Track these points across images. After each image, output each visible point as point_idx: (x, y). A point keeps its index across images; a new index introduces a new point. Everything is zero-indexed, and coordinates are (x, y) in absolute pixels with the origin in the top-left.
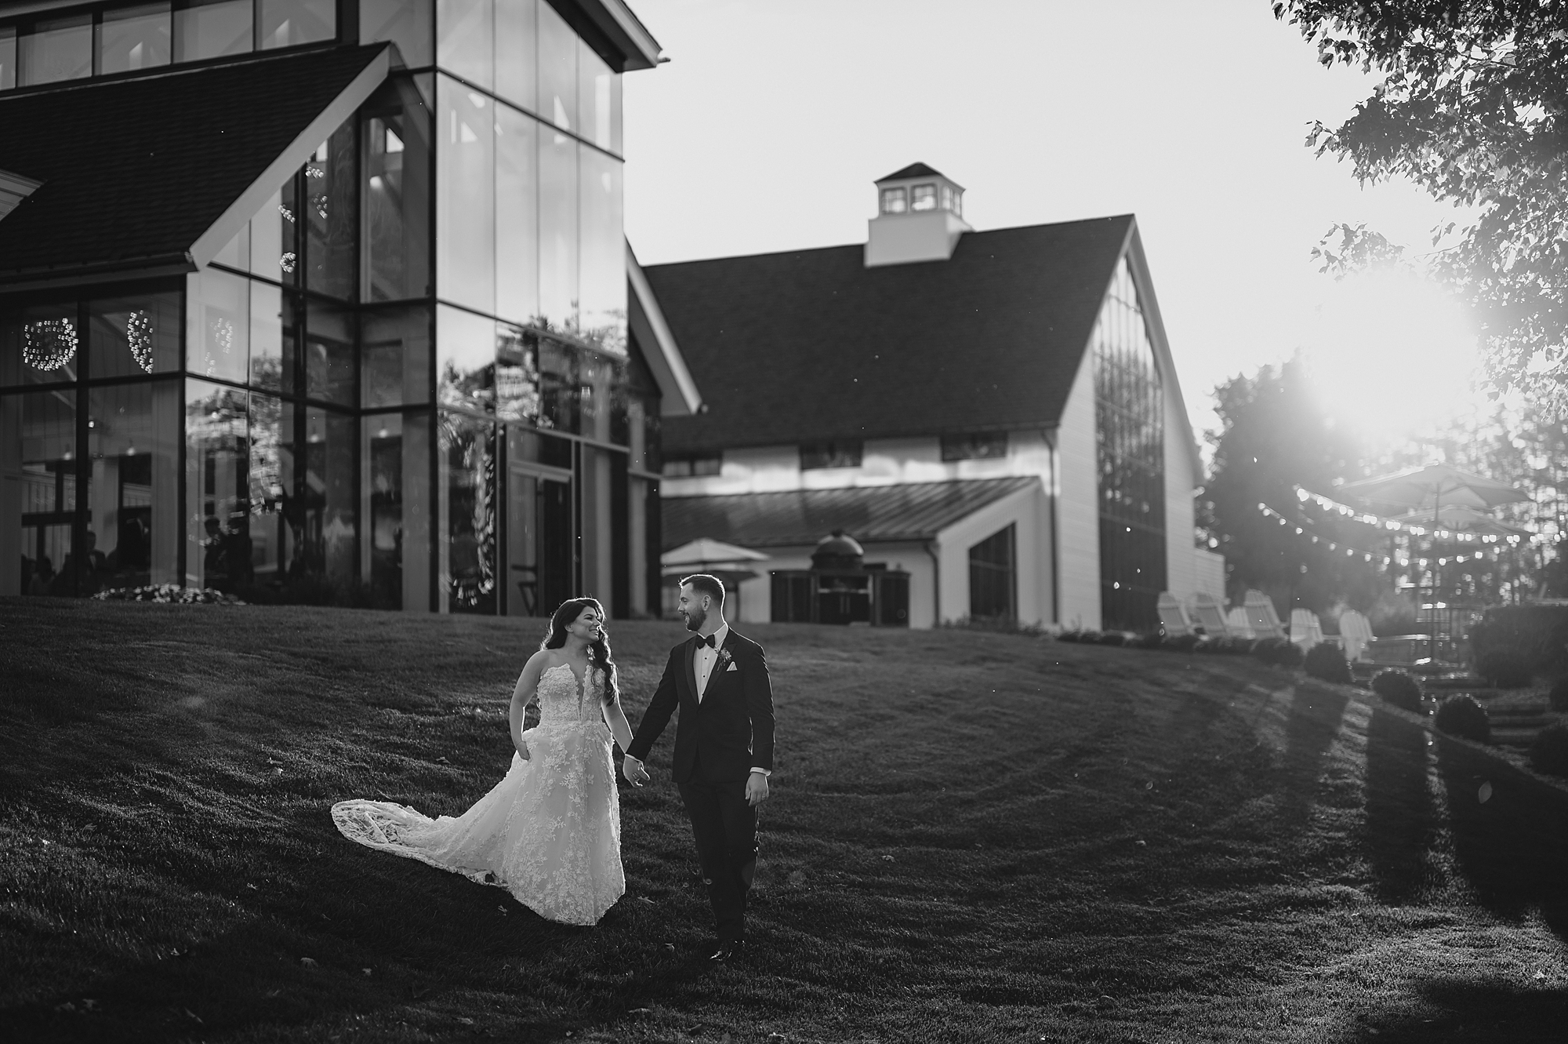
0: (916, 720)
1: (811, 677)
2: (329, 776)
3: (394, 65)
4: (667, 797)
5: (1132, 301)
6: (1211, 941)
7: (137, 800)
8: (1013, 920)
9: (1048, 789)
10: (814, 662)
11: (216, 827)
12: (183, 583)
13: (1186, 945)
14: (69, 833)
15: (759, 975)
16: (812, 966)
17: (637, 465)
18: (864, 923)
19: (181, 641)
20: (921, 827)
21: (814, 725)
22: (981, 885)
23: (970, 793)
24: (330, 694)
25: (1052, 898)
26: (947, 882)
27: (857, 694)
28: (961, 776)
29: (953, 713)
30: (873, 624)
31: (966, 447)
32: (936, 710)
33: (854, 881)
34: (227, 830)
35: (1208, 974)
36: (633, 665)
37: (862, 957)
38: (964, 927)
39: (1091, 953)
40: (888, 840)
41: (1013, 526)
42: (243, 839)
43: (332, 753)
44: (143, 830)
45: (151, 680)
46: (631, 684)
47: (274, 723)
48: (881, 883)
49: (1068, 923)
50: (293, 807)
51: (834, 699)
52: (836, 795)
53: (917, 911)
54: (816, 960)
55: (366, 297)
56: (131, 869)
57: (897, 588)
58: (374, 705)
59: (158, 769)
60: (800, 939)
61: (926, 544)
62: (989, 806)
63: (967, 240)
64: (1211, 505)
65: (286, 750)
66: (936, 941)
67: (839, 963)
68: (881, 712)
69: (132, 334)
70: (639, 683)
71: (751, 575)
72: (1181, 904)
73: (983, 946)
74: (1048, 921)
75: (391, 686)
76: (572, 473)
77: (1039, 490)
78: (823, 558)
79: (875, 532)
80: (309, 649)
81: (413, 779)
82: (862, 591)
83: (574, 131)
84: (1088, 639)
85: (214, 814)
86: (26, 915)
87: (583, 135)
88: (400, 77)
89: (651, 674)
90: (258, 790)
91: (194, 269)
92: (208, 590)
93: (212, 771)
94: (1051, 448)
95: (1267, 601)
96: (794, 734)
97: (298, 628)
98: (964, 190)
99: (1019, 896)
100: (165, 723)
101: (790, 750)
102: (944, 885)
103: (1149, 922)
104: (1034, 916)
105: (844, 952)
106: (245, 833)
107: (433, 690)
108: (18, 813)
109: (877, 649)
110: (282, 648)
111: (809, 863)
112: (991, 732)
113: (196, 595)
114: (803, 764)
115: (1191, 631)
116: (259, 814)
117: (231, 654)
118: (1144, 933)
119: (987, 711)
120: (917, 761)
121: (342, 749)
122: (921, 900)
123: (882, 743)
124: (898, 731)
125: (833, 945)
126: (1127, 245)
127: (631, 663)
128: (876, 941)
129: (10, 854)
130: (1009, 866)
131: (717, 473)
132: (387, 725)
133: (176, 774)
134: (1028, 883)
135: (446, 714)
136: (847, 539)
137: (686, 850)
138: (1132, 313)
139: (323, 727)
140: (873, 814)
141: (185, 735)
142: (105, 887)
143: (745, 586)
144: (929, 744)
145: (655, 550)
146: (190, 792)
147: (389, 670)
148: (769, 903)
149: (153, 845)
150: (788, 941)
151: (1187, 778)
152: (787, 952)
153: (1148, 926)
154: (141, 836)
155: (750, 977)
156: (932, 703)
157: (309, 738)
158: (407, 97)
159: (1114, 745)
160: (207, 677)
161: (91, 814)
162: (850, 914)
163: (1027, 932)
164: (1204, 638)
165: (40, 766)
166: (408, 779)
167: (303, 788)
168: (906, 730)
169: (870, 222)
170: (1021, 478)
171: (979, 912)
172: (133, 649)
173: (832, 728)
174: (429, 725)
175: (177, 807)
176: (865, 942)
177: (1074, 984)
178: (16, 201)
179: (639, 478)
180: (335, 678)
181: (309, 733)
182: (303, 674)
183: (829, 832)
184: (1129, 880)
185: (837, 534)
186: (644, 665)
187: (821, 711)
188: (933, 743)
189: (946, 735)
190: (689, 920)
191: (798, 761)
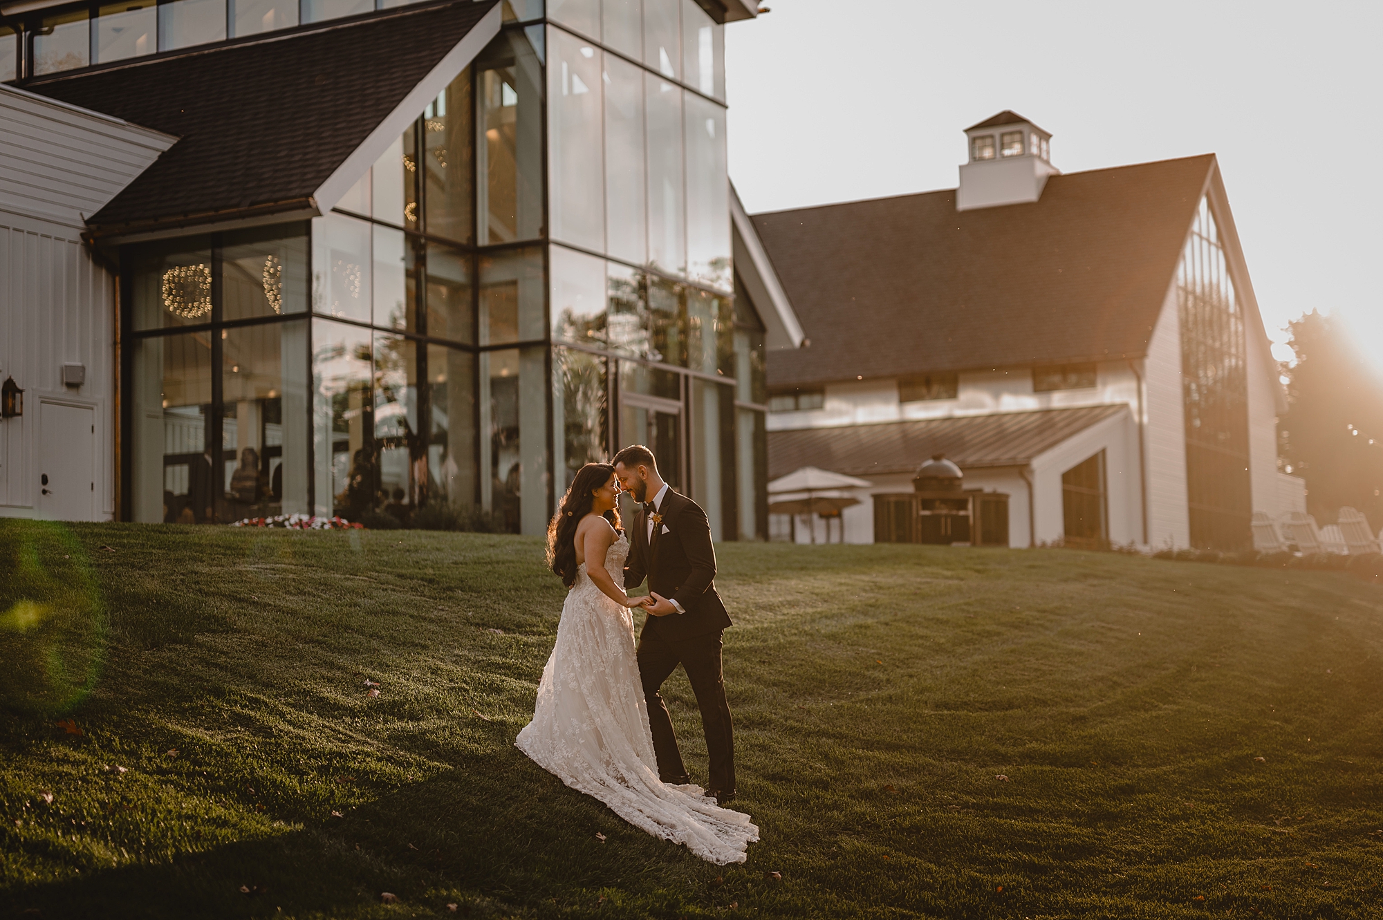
0: (1023, 636)
1: (915, 594)
2: (427, 698)
3: (507, 18)
4: (773, 716)
5: (1213, 238)
6: (1346, 864)
7: (225, 723)
8: (1135, 842)
9: (1161, 705)
10: (919, 580)
11: (305, 751)
12: (312, 513)
13: (1320, 868)
14: (150, 759)
15: (871, 906)
16: (927, 894)
17: (743, 398)
18: (980, 847)
19: (289, 564)
20: (1034, 745)
21: (920, 641)
22: (1099, 805)
23: (1082, 709)
24: (434, 614)
25: (1174, 819)
26: (1064, 803)
27: (963, 610)
28: (1072, 692)
29: (1060, 629)
30: (974, 544)
31: (1056, 379)
32: (1041, 626)
33: (967, 802)
34: (315, 754)
35: (1348, 902)
36: (739, 584)
37: (980, 885)
38: (1085, 850)
39: (1223, 879)
40: (1004, 759)
41: (1104, 451)
42: (331, 765)
43: (432, 673)
44: (228, 754)
45: (254, 602)
46: (737, 603)
47: (374, 643)
48: (996, 804)
49: (1193, 845)
50: (387, 730)
51: (940, 616)
52: (946, 712)
53: (1035, 834)
54: (931, 888)
55: (483, 240)
56: (210, 797)
57: (997, 508)
58: (477, 625)
59: (252, 691)
60: (914, 866)
61: (1021, 470)
62: (1102, 722)
63: (1055, 183)
64: (1285, 434)
65: (384, 671)
66: (1057, 866)
67: (956, 891)
68: (987, 628)
69: (267, 281)
70: (745, 601)
71: (853, 502)
72: (1309, 824)
73: (1106, 871)
74: (1172, 843)
75: (496, 606)
76: (681, 404)
77: (1128, 418)
78: (922, 482)
79: (972, 459)
80: (417, 571)
81: (512, 699)
82: (962, 513)
83: (678, 79)
84: (1182, 557)
85: (304, 739)
86: (88, 850)
87: (687, 82)
88: (512, 30)
89: (757, 593)
90: (353, 713)
91: (319, 214)
92: (334, 520)
93: (306, 693)
94: (1139, 378)
95: (1361, 518)
96: (901, 651)
97: (408, 551)
98: (1050, 136)
99: (1140, 816)
100: (264, 645)
101: (898, 667)
102: (1061, 806)
103: (1278, 844)
104: (1157, 837)
105: (960, 880)
106: (335, 758)
107: (538, 610)
108: (98, 739)
109: (980, 567)
110: (390, 569)
111: (920, 783)
112: (1099, 647)
113: (323, 524)
114: (911, 681)
115: (1285, 548)
116: (351, 737)
117: (338, 576)
118: (1274, 855)
119: (1093, 626)
120: (1026, 677)
121: (441, 670)
122: (1038, 821)
123: (990, 659)
124: (1005, 647)
125: (948, 871)
126: (1208, 183)
127: (737, 582)
128: (993, 866)
129: (83, 782)
130: (1127, 785)
131: (820, 407)
132: (490, 645)
133: (269, 697)
134: (1148, 802)
135: (550, 634)
136: (946, 463)
137: (793, 771)
138: (1213, 249)
139: (424, 647)
140: (984, 731)
141: (283, 657)
142: (179, 817)
143: (848, 512)
144: (1037, 659)
145: (762, 479)
146: (282, 715)
147: (495, 591)
148: (880, 826)
149: (237, 771)
150: (901, 868)
151: (1300, 692)
152: (900, 879)
153: (1277, 848)
154: (226, 762)
155: (862, 907)
156: (1038, 619)
157: (410, 659)
158: (518, 48)
159: (1223, 659)
160: (311, 598)
161: (175, 739)
162: (965, 837)
163: (1151, 856)
164: (1299, 554)
165: (130, 689)
166: (508, 699)
167: (399, 710)
168: (1013, 647)
169: (961, 168)
170: (1112, 406)
171: (1100, 834)
172: (240, 573)
173: (939, 644)
174: (533, 645)
175: (266, 731)
176: (982, 868)
177: (1207, 914)
178: (155, 156)
179: (745, 410)
180: (440, 599)
181: (409, 653)
182: (408, 595)
183: (940, 751)
184: (1252, 799)
185: (937, 458)
186: (750, 584)
187: (927, 628)
188: (1041, 659)
189: (1053, 651)
190: (796, 846)
191: (906, 678)
